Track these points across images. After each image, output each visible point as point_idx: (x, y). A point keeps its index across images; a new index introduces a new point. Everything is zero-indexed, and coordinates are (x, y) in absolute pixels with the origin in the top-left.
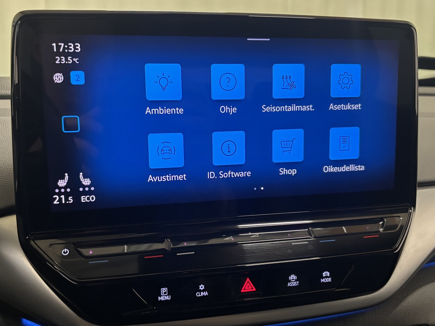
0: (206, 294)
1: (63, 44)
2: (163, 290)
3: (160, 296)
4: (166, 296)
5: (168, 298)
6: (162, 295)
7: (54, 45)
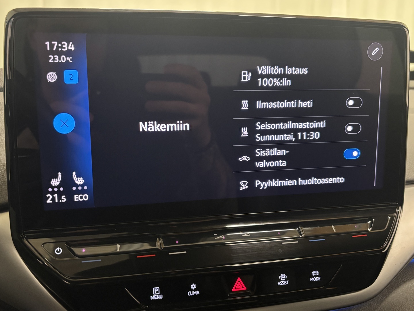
0: (197, 293)
1: (56, 43)
2: (155, 289)
3: (152, 295)
4: (158, 295)
5: (160, 297)
6: (154, 294)
7: (48, 43)
